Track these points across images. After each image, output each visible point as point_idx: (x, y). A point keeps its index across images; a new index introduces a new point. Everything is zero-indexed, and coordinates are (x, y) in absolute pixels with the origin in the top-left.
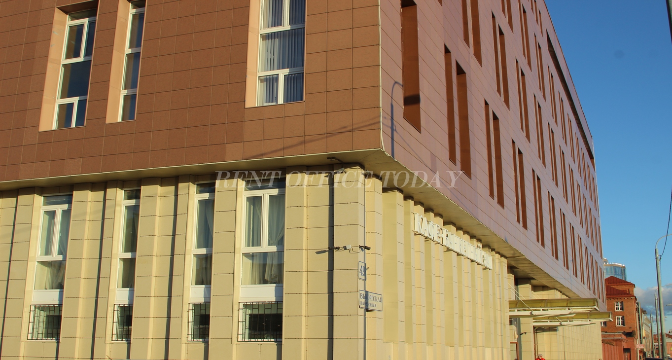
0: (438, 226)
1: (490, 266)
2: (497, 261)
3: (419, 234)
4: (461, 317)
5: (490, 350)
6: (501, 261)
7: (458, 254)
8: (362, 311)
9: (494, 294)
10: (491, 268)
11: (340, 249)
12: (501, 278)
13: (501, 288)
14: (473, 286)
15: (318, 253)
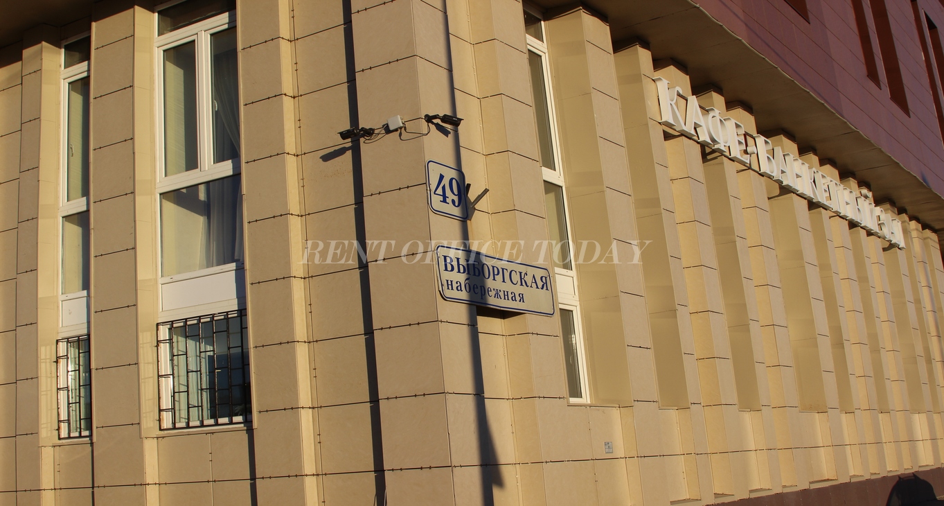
0: (737, 126)
1: (899, 238)
2: (914, 234)
3: (682, 135)
4: (839, 344)
5: (923, 417)
6: (925, 236)
7: (813, 205)
8: (460, 312)
9: (918, 301)
10: (902, 244)
11: (376, 132)
12: (928, 269)
13: (933, 290)
14: (863, 279)
15: (326, 158)
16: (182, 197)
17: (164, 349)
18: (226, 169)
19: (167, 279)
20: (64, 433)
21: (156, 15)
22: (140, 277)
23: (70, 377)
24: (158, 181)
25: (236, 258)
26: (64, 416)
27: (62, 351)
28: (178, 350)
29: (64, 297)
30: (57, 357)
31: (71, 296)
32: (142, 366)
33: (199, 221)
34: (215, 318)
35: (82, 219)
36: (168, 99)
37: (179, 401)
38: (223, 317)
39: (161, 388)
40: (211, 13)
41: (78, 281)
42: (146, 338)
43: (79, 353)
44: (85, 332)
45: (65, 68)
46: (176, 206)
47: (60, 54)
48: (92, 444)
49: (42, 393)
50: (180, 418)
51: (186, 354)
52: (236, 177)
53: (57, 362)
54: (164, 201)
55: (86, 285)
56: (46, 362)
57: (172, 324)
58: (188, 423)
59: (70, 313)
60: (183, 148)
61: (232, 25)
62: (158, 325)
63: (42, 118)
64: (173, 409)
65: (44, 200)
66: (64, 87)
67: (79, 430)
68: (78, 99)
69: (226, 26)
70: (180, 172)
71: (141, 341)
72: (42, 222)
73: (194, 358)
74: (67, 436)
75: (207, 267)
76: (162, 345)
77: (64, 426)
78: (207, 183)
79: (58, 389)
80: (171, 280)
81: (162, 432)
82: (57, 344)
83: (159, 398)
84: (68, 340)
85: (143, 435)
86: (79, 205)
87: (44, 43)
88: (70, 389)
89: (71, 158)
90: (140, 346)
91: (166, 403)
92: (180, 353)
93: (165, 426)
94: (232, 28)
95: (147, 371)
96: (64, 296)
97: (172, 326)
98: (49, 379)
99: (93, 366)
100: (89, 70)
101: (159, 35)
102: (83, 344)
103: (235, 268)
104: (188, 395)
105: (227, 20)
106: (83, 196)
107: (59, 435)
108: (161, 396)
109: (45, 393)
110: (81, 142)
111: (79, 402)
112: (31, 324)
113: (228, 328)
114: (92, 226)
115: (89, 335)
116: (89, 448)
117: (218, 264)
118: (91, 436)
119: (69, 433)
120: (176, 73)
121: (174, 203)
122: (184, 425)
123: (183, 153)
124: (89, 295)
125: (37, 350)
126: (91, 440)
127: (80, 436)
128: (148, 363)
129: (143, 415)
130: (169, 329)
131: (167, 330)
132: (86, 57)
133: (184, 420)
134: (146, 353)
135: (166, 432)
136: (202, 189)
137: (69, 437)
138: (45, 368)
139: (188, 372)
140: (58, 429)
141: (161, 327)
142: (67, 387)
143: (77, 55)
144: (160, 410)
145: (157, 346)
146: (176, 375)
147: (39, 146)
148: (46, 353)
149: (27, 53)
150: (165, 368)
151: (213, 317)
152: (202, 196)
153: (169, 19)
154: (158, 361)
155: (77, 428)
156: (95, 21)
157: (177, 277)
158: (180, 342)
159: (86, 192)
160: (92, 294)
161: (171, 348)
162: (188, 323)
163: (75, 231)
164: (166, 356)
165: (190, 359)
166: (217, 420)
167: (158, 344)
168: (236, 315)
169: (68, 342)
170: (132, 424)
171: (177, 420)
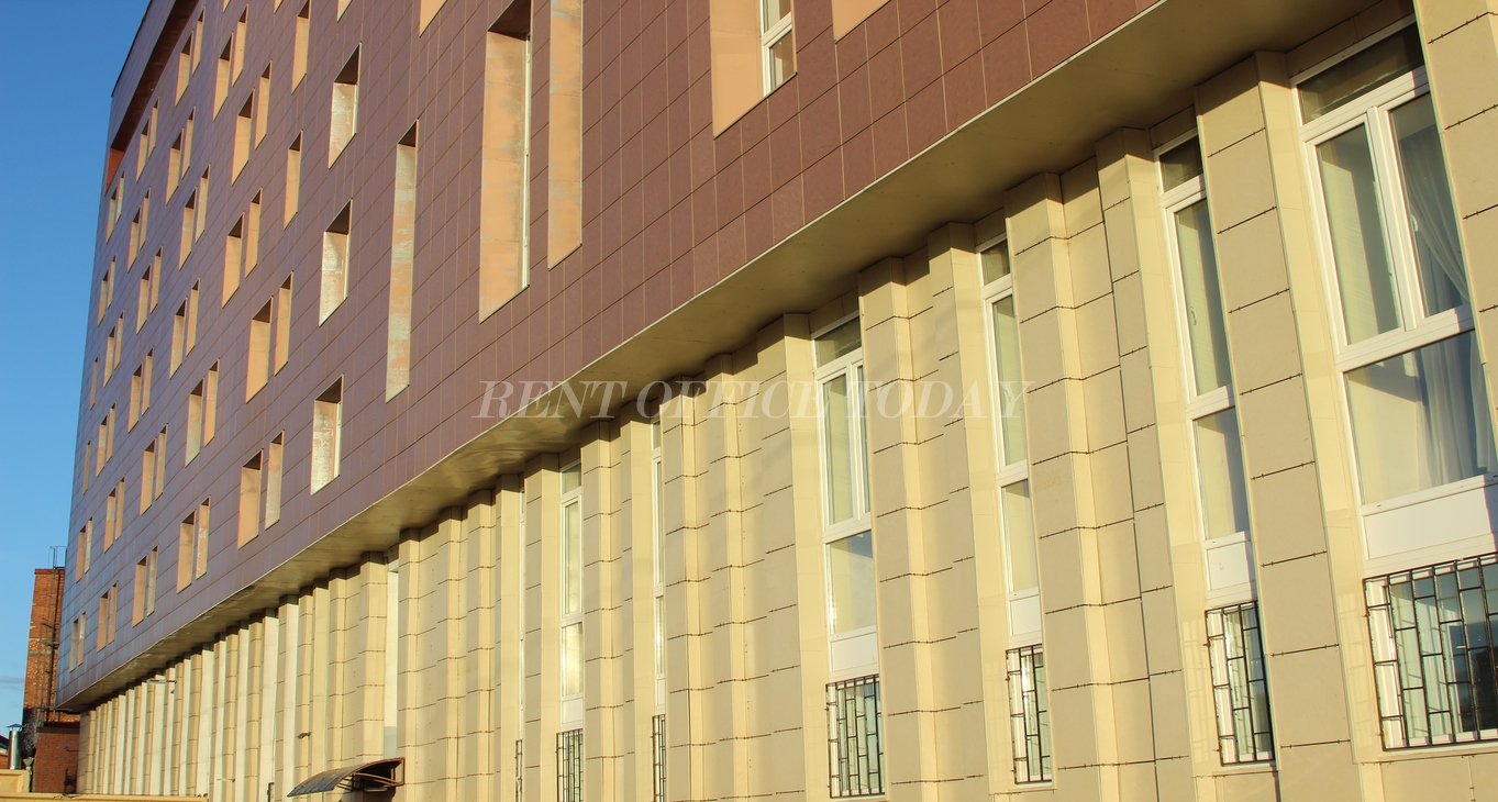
16: (1380, 374)
17: (1379, 619)
18: (1447, 323)
19: (1372, 508)
20: (1229, 756)
21: (1295, 90)
22: (1327, 508)
23: (1230, 667)
24: (1338, 353)
25: (1480, 466)
26: (1226, 729)
27: (1215, 629)
28: (1401, 621)
29: (1209, 544)
30: (1208, 638)
31: (1220, 541)
32: (1345, 647)
33: (1412, 409)
34: (1459, 567)
35: (1225, 420)
36: (1334, 220)
37: (1410, 703)
38: (1471, 565)
39: (1379, 682)
40: (1383, 77)
41: (1227, 517)
42: (1349, 604)
43: (1242, 630)
44: (1249, 597)
45: (1166, 190)
46: (1371, 389)
47: (1154, 170)
48: (1275, 772)
49: (1191, 694)
50: (1414, 729)
51: (1416, 627)
52: (1466, 336)
53: (1208, 645)
54: (1351, 383)
55: (1242, 523)
56: (1192, 646)
57: (1389, 579)
58: (1430, 738)
59: (1221, 569)
60: (1370, 296)
61: (1422, 90)
62: (1364, 581)
63: (1142, 271)
64: (1403, 716)
65: (1162, 395)
66: (1169, 220)
67: (1251, 750)
68: (1192, 236)
69: (1412, 95)
70: (1370, 336)
71: (1340, 609)
72: (1163, 430)
73: (1428, 633)
74: (1234, 760)
75: (1434, 485)
76: (1374, 613)
77: (1228, 745)
78: (1417, 350)
79: (1214, 687)
80: (1378, 509)
81: (1388, 754)
82: (1206, 616)
83: (1378, 698)
84: (1223, 611)
85: (1358, 759)
86: (1218, 399)
87: (1128, 157)
88: (1232, 687)
89: (1194, 327)
90: (1340, 616)
91: (1390, 706)
92: (1405, 625)
93: (1390, 743)
94: (1423, 95)
95: (1356, 656)
96: (1210, 541)
97: (1389, 583)
98: (1199, 673)
99: (1267, 651)
100: (1203, 190)
101: (1304, 123)
102: (1248, 615)
103: (1483, 484)
104: (1425, 693)
105: (1412, 85)
106: (1220, 385)
107: (1222, 759)
108: (1381, 696)
109: (1194, 693)
110: (1206, 302)
111: (1250, 708)
112: (1164, 588)
113: (1483, 583)
114: (1242, 431)
115: (1255, 602)
116: (1270, 779)
117: (1452, 480)
118: (1273, 759)
119: (1237, 756)
120: (1342, 178)
121: (1368, 386)
122: (1423, 742)
123: (1371, 304)
124: (1249, 539)
125: (1177, 627)
126: (1274, 766)
127: (1255, 761)
128: (1355, 644)
129: (1355, 727)
130: (1384, 587)
131: (1381, 590)
132: (1198, 169)
133: (1419, 734)
134: (1351, 629)
135: (1393, 753)
136: (1409, 360)
137: (1238, 762)
138: (1192, 655)
139: (1421, 657)
140: (1220, 749)
141: (1370, 585)
142: (1229, 684)
143: (1179, 168)
144: (1381, 719)
145: (1367, 615)
146: (1402, 661)
147: (1144, 315)
148: (1191, 632)
149: (1105, 174)
150: (1386, 649)
151: (1456, 565)
152: (1410, 369)
153: (1316, 94)
154: (1371, 640)
155: (1247, 747)
156: (1201, 114)
157: (1387, 504)
158: (1404, 607)
159: (1224, 377)
160: (1255, 537)
161: (1391, 617)
162: (1415, 576)
163: (1215, 439)
164: (1382, 632)
165: (1422, 635)
166: (1479, 734)
167: (1368, 612)
168: (1494, 560)
169: (1223, 613)
170: (1338, 742)
171: (1410, 734)
